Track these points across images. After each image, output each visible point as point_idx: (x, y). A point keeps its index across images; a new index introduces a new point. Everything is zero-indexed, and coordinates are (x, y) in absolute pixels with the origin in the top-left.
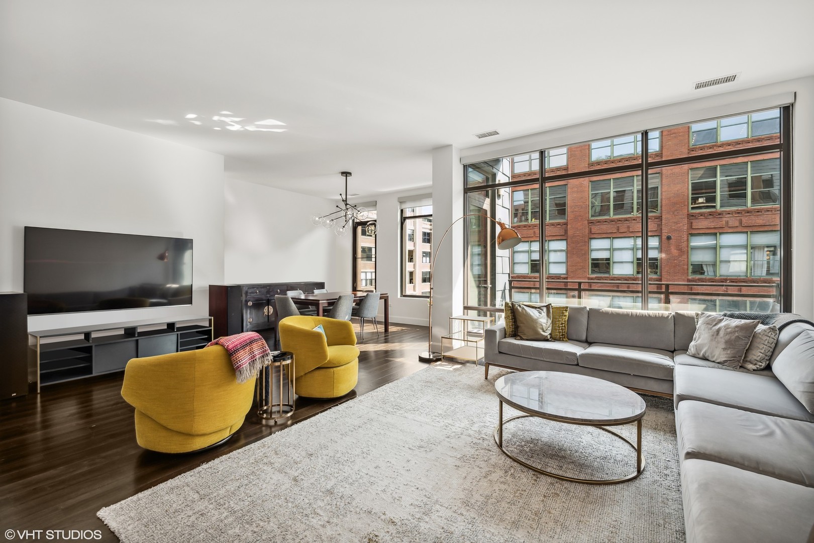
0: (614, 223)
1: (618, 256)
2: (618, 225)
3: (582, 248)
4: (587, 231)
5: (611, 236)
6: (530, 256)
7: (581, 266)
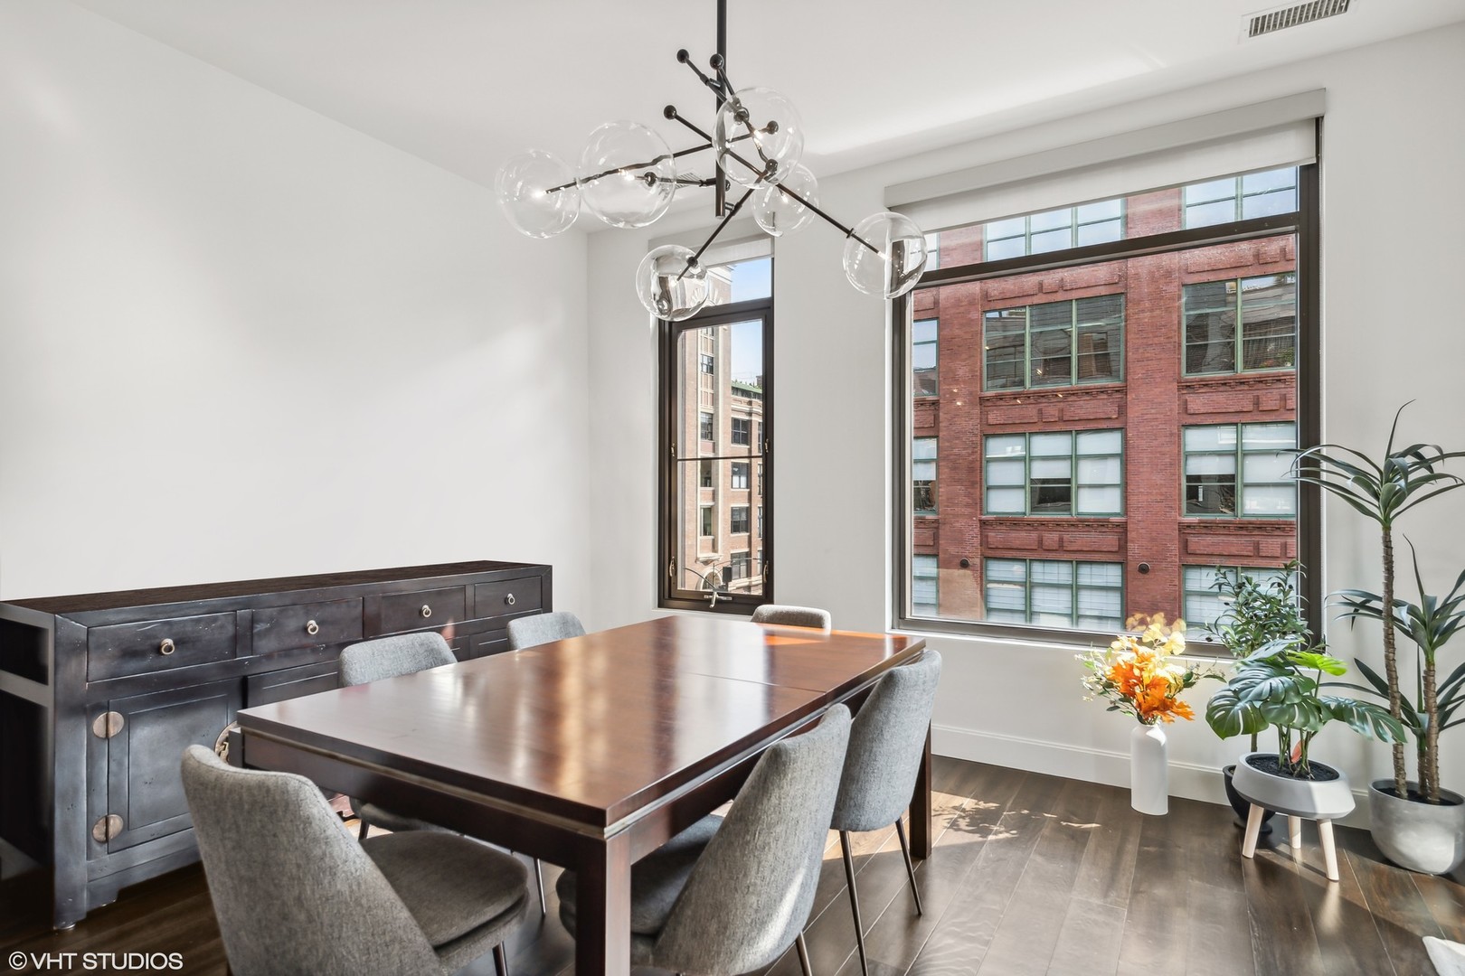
0: (1246, 387)
1: (1256, 470)
2: (1256, 393)
3: (1163, 449)
4: (1175, 407)
5: (1237, 420)
6: (1028, 471)
7: (1162, 495)
